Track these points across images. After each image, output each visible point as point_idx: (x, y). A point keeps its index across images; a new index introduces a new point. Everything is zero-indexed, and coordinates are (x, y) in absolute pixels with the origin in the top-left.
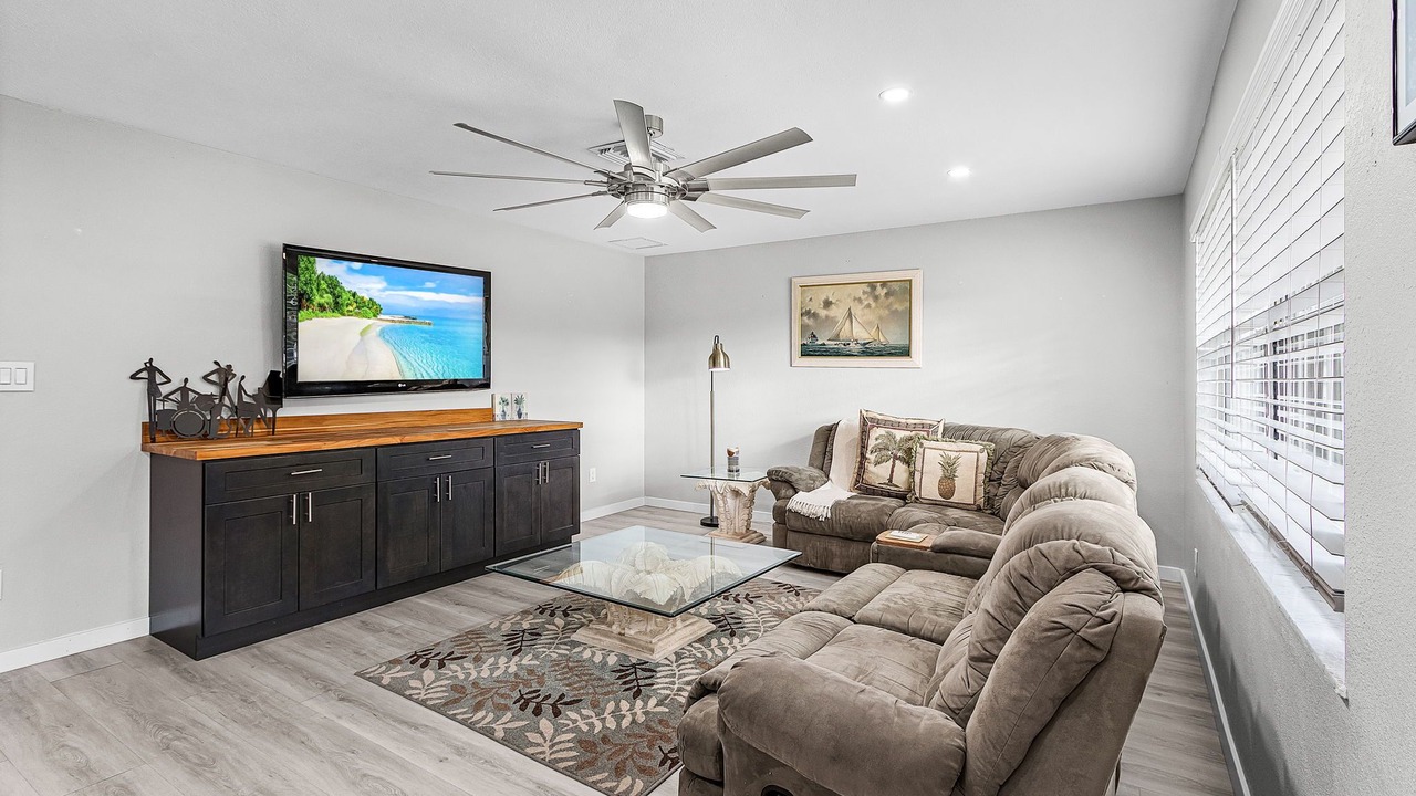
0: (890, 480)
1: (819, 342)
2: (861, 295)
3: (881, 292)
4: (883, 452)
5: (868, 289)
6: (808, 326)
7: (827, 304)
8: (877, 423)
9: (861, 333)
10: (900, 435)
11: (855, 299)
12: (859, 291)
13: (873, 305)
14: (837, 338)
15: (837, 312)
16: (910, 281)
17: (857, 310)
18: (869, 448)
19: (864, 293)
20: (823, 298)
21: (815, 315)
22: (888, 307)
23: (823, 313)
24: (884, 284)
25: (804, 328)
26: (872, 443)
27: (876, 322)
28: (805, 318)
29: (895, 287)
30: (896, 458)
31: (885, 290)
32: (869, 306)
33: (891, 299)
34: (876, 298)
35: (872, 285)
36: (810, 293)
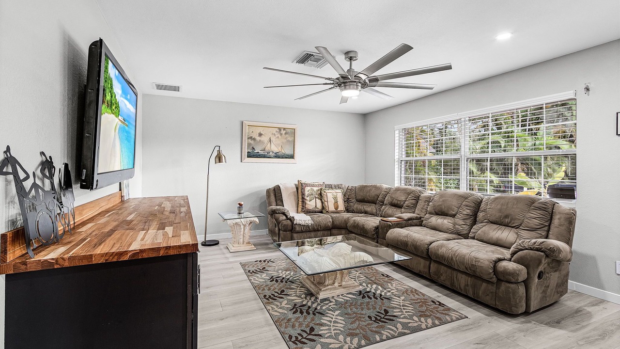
0: (316, 207)
1: (256, 151)
2: (275, 132)
3: (283, 132)
4: (311, 196)
5: (278, 130)
6: (251, 144)
7: (260, 135)
8: (307, 185)
9: (275, 148)
10: (315, 189)
11: (272, 134)
12: (275, 131)
13: (280, 137)
14: (264, 150)
15: (265, 139)
16: (294, 129)
17: (273, 139)
18: (306, 195)
19: (276, 132)
20: (259, 132)
21: (254, 139)
22: (286, 138)
23: (258, 138)
24: (284, 129)
25: (249, 144)
26: (307, 193)
27: (281, 144)
28: (250, 140)
29: (289, 131)
30: (316, 198)
31: (285, 132)
32: (278, 137)
33: (287, 135)
34: (281, 134)
35: (280, 129)
36: (252, 129)
